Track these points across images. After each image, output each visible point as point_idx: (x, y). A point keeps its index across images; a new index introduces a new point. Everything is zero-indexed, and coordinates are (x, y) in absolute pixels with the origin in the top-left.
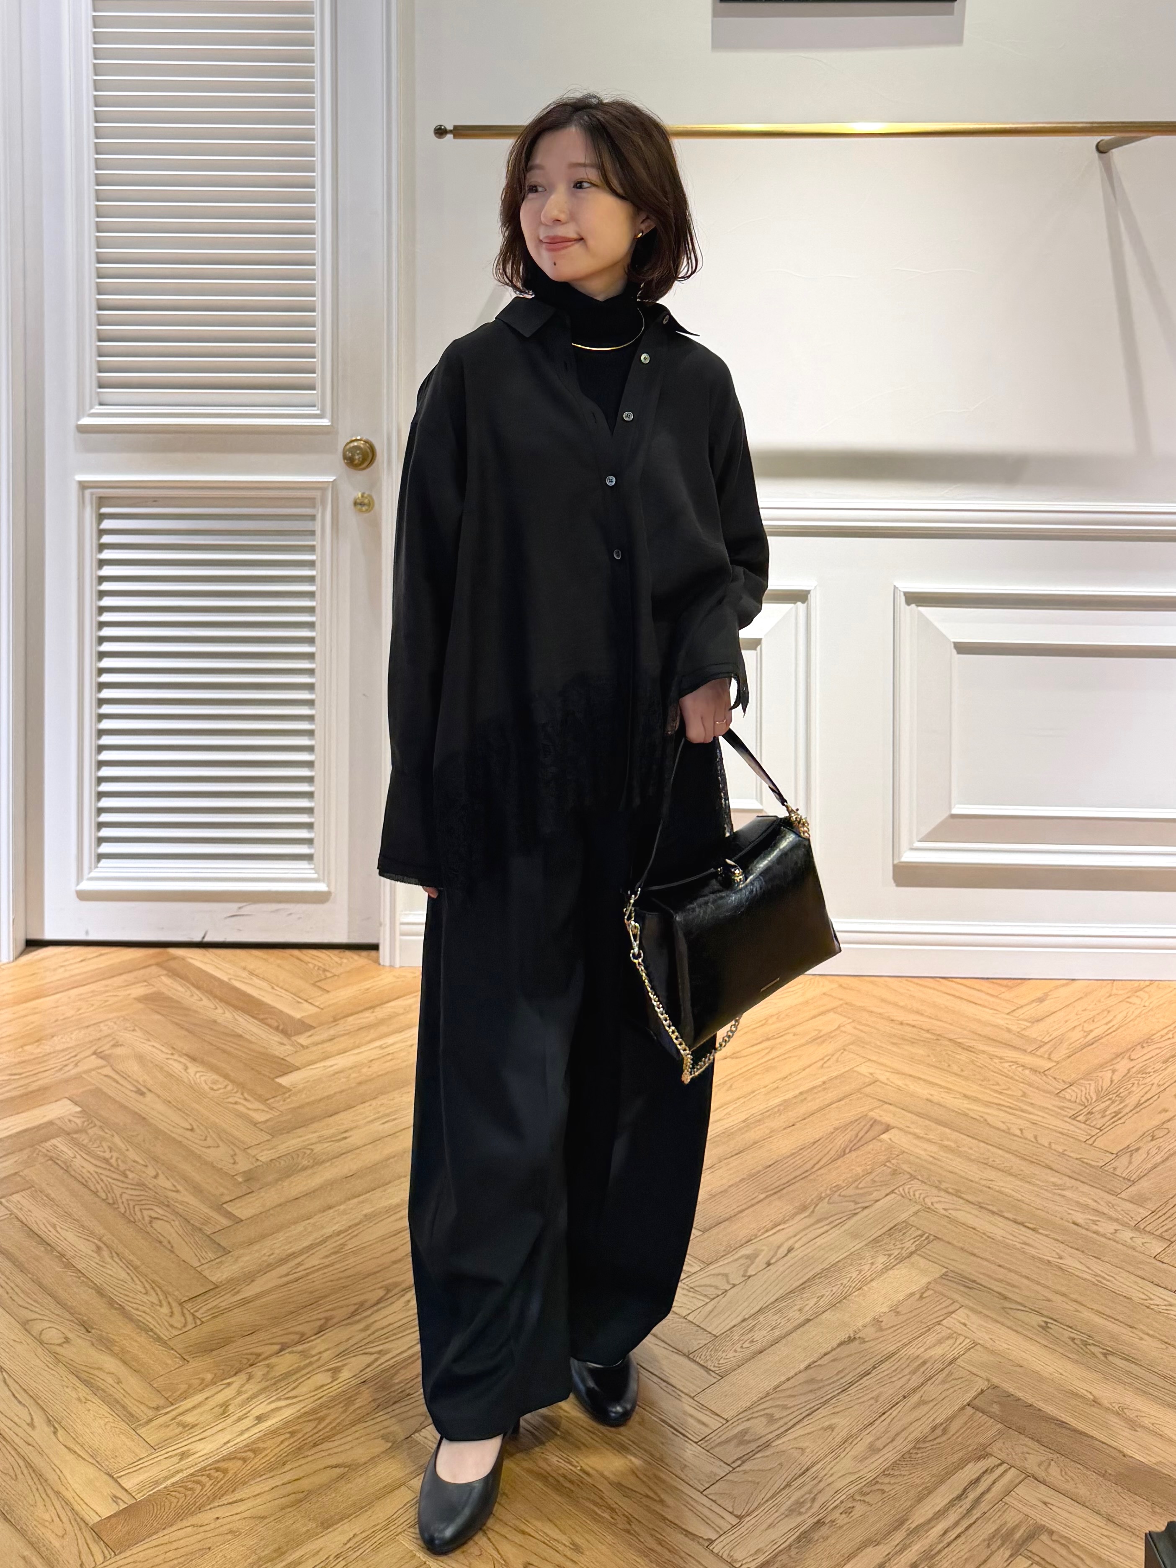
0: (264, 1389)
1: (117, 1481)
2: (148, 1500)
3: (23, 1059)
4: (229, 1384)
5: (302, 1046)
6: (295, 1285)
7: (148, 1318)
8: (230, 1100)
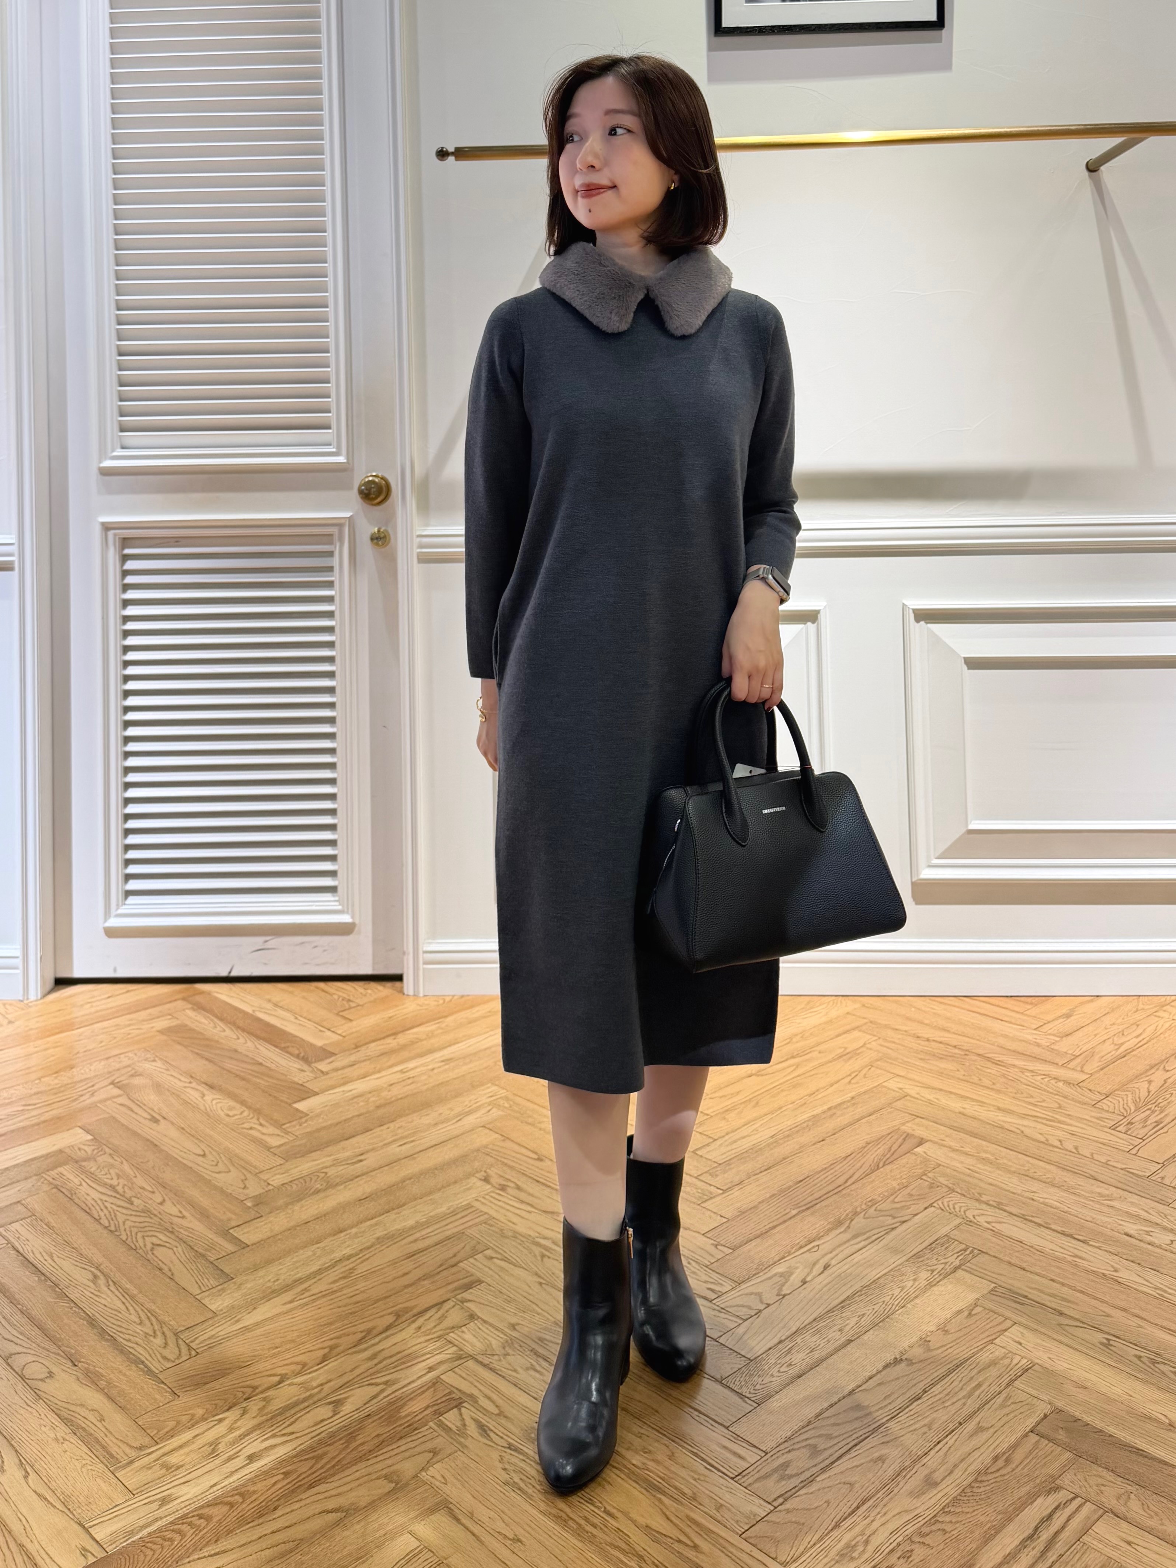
0: (258, 1426)
1: (87, 1531)
2: (119, 1553)
3: (39, 1090)
5: (322, 1072)
7: (140, 1349)
8: (245, 1125)
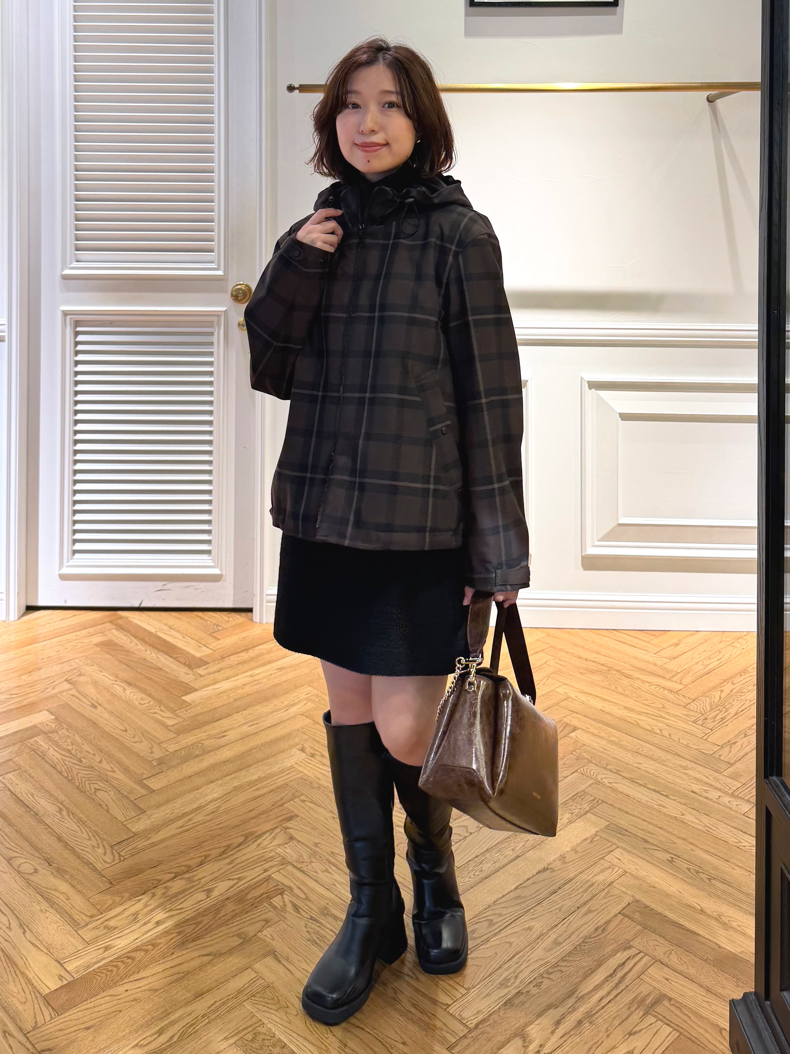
0: (162, 904)
1: (62, 965)
2: (82, 978)
3: (19, 684)
4: (139, 900)
5: (200, 675)
6: (186, 833)
7: (90, 856)
8: (151, 711)
